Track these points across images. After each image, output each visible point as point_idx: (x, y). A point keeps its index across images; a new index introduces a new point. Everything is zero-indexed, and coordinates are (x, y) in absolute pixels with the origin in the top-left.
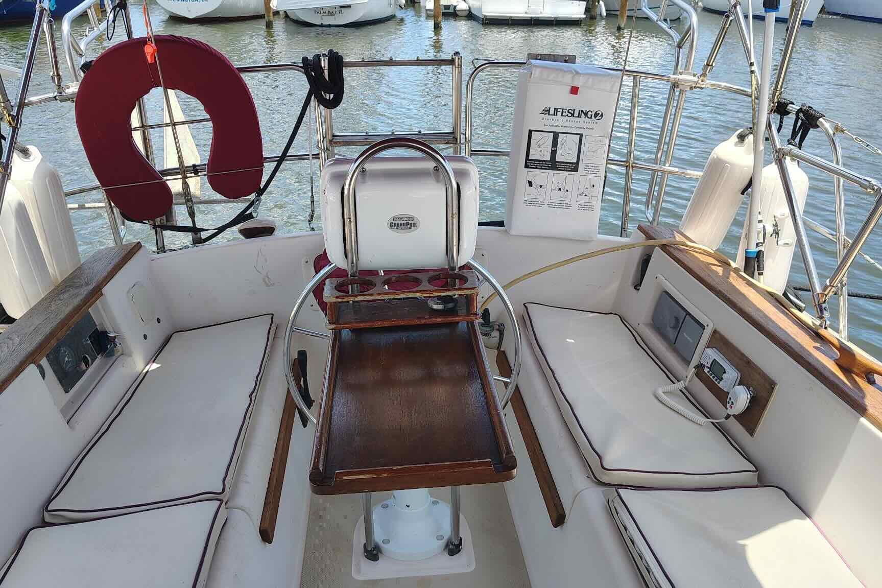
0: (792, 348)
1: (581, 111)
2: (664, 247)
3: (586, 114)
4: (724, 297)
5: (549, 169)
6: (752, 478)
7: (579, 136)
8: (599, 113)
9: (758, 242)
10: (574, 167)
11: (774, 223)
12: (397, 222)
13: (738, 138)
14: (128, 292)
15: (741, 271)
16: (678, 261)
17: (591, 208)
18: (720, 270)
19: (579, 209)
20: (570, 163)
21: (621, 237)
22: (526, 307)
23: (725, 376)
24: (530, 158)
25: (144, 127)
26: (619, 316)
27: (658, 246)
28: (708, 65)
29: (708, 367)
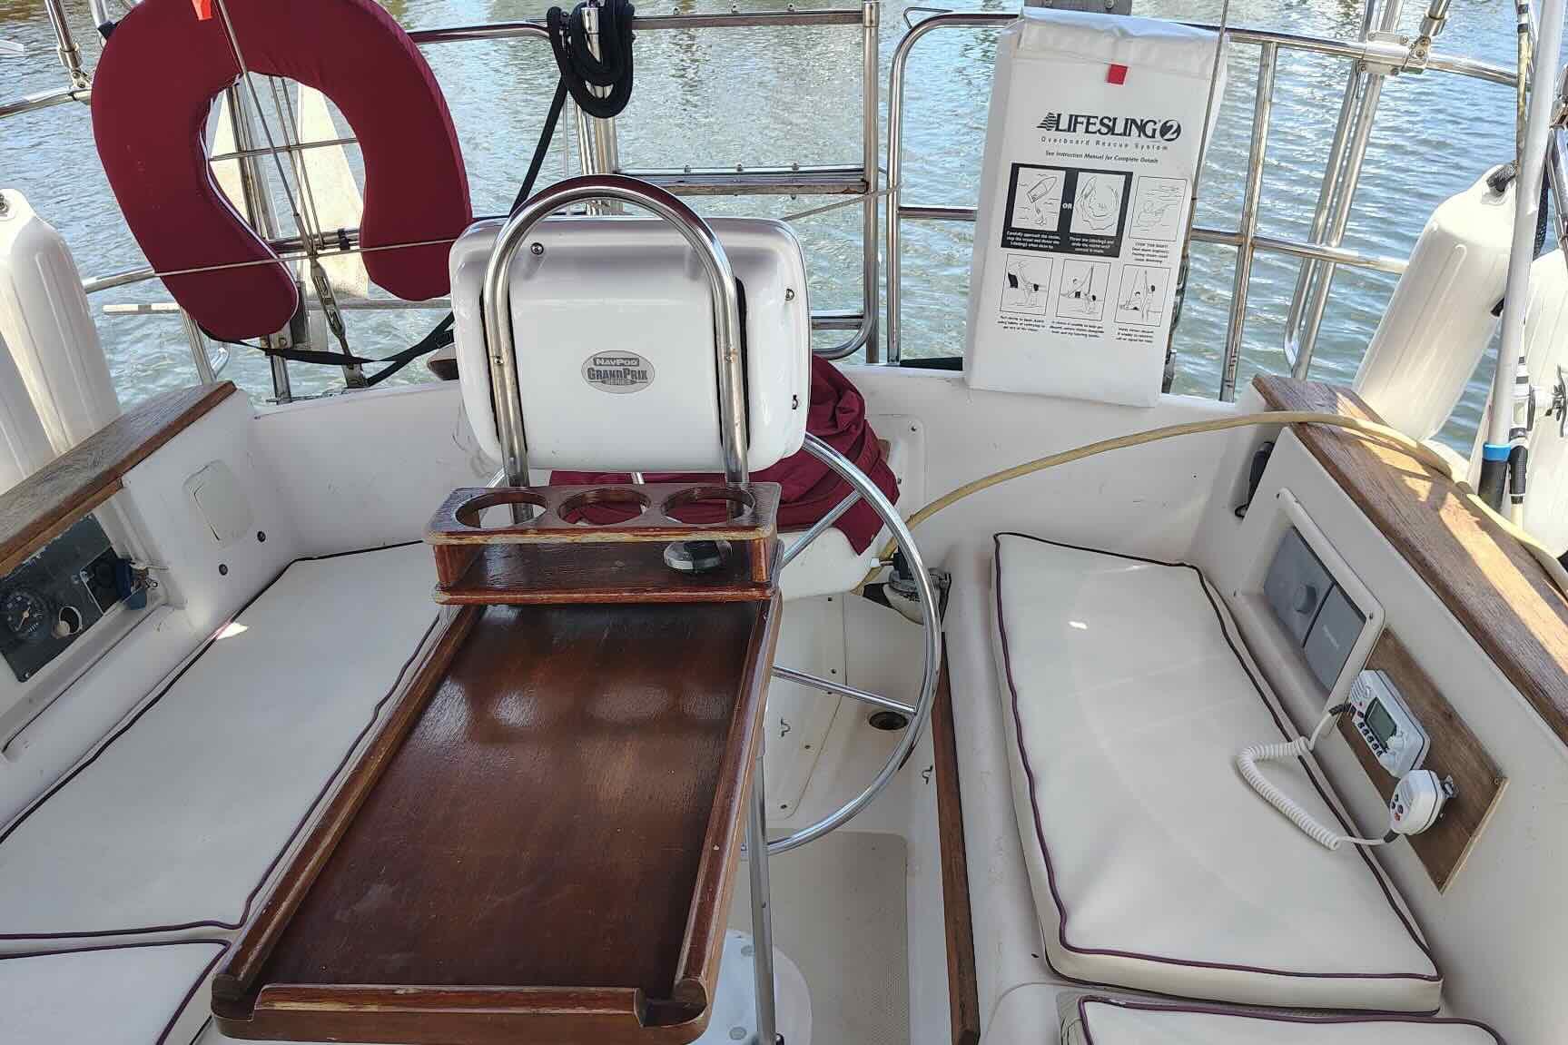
0: (1549, 698)
1: (1130, 122)
2: (1301, 428)
3: (1142, 128)
4: (1414, 558)
5: (1052, 251)
6: (1426, 995)
7: (1123, 177)
8: (1172, 126)
9: (1515, 426)
10: (1111, 247)
11: (1557, 383)
12: (602, 368)
13: (1490, 185)
14: (186, 482)
15: (1472, 493)
16: (1326, 461)
17: (1146, 337)
18: (1423, 488)
19: (1120, 339)
20: (1102, 238)
21: (1221, 400)
22: (997, 542)
23: (1393, 742)
24: (1013, 226)
25: (244, 153)
26: (1198, 570)
27: (1290, 424)
28: (1432, 17)
29: (1361, 714)
